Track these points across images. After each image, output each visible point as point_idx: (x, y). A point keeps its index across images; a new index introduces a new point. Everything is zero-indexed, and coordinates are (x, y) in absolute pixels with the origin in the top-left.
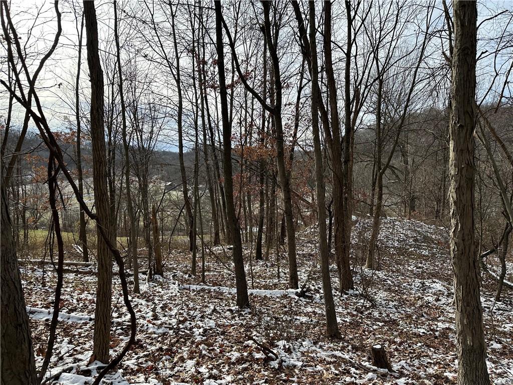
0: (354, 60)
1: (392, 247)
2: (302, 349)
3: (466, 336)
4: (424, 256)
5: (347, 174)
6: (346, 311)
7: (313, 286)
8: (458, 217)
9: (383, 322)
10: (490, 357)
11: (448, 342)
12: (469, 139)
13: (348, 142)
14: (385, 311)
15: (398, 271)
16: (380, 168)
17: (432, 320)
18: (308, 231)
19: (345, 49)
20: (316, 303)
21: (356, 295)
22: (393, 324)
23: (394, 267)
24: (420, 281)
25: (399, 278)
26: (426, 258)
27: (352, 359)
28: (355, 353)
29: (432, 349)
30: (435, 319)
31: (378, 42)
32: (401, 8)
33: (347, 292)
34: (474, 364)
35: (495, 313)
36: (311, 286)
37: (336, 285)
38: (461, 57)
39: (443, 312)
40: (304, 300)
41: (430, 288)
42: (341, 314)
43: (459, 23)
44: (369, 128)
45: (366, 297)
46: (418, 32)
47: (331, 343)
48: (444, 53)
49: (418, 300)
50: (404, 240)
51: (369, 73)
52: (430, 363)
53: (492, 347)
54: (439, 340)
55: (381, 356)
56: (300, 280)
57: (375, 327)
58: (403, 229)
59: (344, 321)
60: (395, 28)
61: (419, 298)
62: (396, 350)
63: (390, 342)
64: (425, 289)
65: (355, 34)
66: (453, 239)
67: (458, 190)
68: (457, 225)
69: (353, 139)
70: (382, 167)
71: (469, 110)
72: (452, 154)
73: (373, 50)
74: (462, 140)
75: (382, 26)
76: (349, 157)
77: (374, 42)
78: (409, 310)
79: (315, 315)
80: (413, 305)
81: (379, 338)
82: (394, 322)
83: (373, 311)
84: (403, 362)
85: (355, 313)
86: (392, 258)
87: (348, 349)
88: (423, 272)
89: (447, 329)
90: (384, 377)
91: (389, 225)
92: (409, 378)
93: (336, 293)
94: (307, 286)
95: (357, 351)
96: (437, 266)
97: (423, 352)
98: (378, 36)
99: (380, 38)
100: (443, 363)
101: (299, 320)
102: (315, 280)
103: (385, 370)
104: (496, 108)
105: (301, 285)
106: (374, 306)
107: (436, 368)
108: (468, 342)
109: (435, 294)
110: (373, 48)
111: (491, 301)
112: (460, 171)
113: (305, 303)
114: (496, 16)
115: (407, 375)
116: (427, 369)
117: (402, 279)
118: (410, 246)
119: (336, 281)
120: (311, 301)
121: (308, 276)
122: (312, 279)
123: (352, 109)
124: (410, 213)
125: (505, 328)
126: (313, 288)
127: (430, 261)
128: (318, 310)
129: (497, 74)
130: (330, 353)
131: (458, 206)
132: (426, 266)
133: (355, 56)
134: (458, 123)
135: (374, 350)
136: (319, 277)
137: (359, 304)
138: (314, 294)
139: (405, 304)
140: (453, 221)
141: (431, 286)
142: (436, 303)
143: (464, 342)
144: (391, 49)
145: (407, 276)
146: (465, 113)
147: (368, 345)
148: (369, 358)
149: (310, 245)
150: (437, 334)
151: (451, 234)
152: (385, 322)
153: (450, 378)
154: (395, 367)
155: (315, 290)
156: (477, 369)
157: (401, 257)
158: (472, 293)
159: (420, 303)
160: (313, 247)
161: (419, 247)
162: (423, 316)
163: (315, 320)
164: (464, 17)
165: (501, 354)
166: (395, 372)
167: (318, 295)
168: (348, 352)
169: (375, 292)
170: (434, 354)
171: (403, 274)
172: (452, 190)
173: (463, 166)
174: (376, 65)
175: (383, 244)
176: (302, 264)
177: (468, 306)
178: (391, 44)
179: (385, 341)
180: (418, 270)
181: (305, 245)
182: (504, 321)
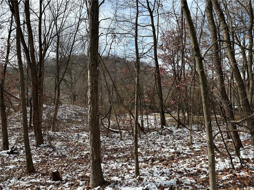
0: (44, 22)
1: (64, 119)
2: (10, 185)
3: (94, 156)
4: (79, 122)
5: (40, 83)
6: (39, 156)
7: (19, 146)
8: (91, 104)
9: (59, 157)
10: (103, 161)
11: (88, 159)
12: (96, 70)
13: (41, 65)
14: (60, 152)
15: (67, 130)
16: (59, 81)
17: (82, 151)
18: (17, 115)
19: (39, 15)
20: (20, 155)
21: (45, 147)
22: (64, 157)
23: (65, 129)
24: (77, 134)
25: (68, 134)
26: (80, 123)
27: (41, 181)
28: (43, 177)
29: (81, 165)
30: (83, 150)
31: (56, 16)
32: (68, 2)
33: (40, 146)
34: (97, 167)
35: (106, 142)
36: (17, 146)
37: (34, 143)
38: (92, 33)
39: (86, 146)
40: (12, 155)
41: (81, 136)
42: (36, 159)
43: (91, 18)
44: (53, 59)
45: (50, 146)
46: (76, 17)
47: (29, 176)
48: (87, 29)
49: (76, 143)
50: (70, 115)
51: (52, 31)
52: (80, 171)
53: (104, 157)
54: (84, 160)
55: (57, 175)
56: (10, 144)
57: (54, 161)
58: (70, 110)
59: (37, 162)
60: (65, 11)
61: (77, 142)
62: (65, 169)
63: (62, 167)
64: (79, 137)
65: (44, 9)
66: (89, 114)
67: (91, 92)
68: (91, 108)
69: (43, 64)
70: (60, 80)
71: (95, 58)
72: (89, 77)
73: (54, 19)
74: (93, 71)
75: (59, 8)
76: (41, 74)
77: (55, 16)
78: (72, 149)
79: (20, 162)
80: (73, 146)
81: (56, 166)
82: (65, 156)
83: (54, 153)
84: (68, 175)
85: (44, 156)
86: (64, 125)
87: (39, 176)
88: (78, 129)
89: (87, 153)
90: (58, 185)
91: (63, 109)
92: (70, 181)
93: (33, 147)
94: (15, 147)
95: (44, 176)
96: (85, 126)
97: (77, 167)
98: (56, 13)
99: (58, 14)
100: (85, 170)
101: (9, 168)
102: (21, 142)
103: (58, 181)
104: (107, 58)
105: (11, 147)
106: (54, 150)
107: (82, 173)
108: (95, 158)
109: (83, 139)
110: (54, 18)
111: (105, 138)
112: (92, 84)
113: (13, 157)
114: (106, 19)
115: (69, 180)
116: (79, 175)
117: (69, 134)
118: (73, 118)
119: (33, 141)
120: (17, 155)
121: (16, 141)
122: (18, 142)
123: (43, 48)
124: (73, 102)
125: (109, 148)
126: (19, 147)
127: (82, 124)
128: (22, 160)
129: (107, 44)
130: (28, 182)
131: (91, 99)
132: (80, 126)
133: (44, 20)
134: (91, 63)
135: (53, 173)
136: (23, 141)
137: (46, 151)
138: (20, 151)
139: (70, 146)
140: (89, 106)
141: (82, 135)
142: (83, 143)
143: (93, 159)
144: (63, 21)
145: (71, 132)
146: (94, 59)
147: (51, 171)
148: (51, 178)
149: (18, 123)
150: (83, 157)
151: (89, 112)
152: (60, 157)
153: (88, 175)
154: (64, 178)
155: (20, 148)
156: (98, 169)
157: (69, 123)
158: (96, 137)
159: (76, 144)
160: (20, 124)
161: (77, 118)
162: (78, 150)
163: (19, 166)
164: (93, 15)
165: (107, 159)
166: (64, 181)
167: (22, 151)
168: (39, 178)
169: (55, 143)
170: (82, 167)
171: (69, 132)
172: (89, 93)
173: (93, 82)
174: (56, 28)
175: (60, 118)
176: (12, 135)
177: (95, 142)
178: (63, 19)
179: (59, 167)
180: (76, 129)
181: (15, 123)
182: (109, 145)
